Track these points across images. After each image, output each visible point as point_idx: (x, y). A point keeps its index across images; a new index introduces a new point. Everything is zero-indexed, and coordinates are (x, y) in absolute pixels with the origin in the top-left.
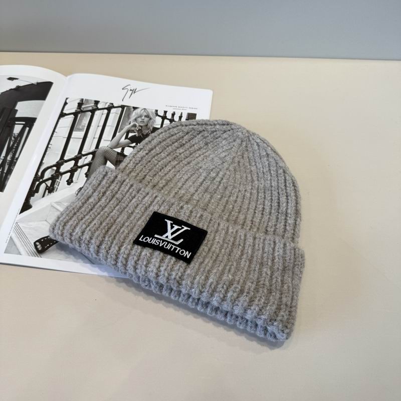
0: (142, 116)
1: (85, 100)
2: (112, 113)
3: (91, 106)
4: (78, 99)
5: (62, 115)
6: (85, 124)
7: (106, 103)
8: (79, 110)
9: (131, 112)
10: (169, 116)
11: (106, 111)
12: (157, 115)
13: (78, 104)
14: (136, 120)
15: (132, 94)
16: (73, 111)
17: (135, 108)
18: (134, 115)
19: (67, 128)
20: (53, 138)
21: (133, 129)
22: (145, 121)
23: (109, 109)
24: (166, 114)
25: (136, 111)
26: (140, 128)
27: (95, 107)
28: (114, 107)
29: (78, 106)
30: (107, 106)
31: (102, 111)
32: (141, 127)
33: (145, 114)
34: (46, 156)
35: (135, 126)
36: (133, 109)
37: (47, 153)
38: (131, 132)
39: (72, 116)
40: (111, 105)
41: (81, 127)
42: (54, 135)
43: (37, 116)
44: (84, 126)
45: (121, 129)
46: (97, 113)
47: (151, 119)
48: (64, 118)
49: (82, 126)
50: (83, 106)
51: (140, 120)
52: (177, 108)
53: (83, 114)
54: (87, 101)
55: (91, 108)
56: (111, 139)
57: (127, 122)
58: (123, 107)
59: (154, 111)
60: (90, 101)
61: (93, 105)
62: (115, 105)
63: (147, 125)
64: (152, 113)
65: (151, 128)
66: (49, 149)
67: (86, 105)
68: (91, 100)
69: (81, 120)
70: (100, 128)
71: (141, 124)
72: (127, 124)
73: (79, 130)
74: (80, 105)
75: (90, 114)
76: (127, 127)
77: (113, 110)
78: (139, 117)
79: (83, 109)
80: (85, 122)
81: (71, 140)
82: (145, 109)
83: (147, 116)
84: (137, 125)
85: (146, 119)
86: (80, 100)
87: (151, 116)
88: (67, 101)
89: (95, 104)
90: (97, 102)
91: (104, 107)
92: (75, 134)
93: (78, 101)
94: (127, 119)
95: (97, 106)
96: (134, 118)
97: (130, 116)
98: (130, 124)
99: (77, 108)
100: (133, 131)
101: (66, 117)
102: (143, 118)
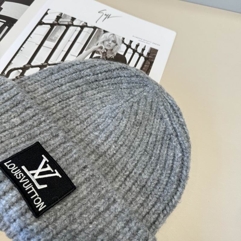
0: (109, 41)
1: (64, 14)
2: (85, 32)
3: (68, 21)
4: (58, 13)
5: (41, 23)
6: (58, 36)
7: (81, 22)
8: (56, 22)
9: (101, 34)
10: (133, 46)
11: (79, 29)
12: (123, 42)
13: (57, 17)
14: (103, 42)
15: (105, 19)
16: (51, 22)
17: (105, 32)
18: (103, 37)
19: (41, 36)
20: (27, 42)
21: (99, 50)
22: (111, 45)
23: (82, 27)
24: (131, 44)
25: (106, 34)
26: (105, 51)
27: (70, 23)
28: (87, 26)
29: (56, 19)
30: (81, 24)
31: (76, 27)
32: (107, 50)
33: (113, 39)
34: (16, 57)
35: (101, 48)
36: (103, 32)
37: (18, 55)
38: (97, 53)
39: (49, 26)
40: (85, 24)
41: (53, 38)
42: (28, 40)
43: (19, 18)
44: (57, 38)
45: (89, 48)
46: (71, 28)
47: (117, 45)
48: (41, 26)
49: (55, 38)
50: (60, 20)
51: (107, 43)
52: (143, 40)
53: (59, 26)
54: (65, 16)
55: (67, 23)
56: (77, 55)
57: (96, 42)
58: (95, 28)
59: (121, 38)
60: (67, 17)
61: (70, 20)
62: (89, 25)
63: (112, 50)
64: (119, 39)
65: (115, 54)
66: (20, 51)
67: (63, 19)
68: (69, 16)
69: (55, 31)
70: (70, 43)
71: (107, 48)
72: (95, 44)
73: (52, 40)
74: (58, 18)
75: (65, 28)
76: (94, 47)
77: (85, 29)
78: (107, 41)
79: (60, 22)
80: (59, 34)
81: (42, 48)
82: (114, 34)
83: (114, 42)
84: (104, 47)
85: (113, 44)
86: (59, 13)
87: (118, 42)
88: (48, 12)
89: (71, 20)
90: (73, 19)
91: (78, 25)
92: (46, 43)
93: (58, 14)
94: (96, 39)
95: (72, 22)
96: (102, 40)
97: (99, 38)
98: (97, 45)
99: (55, 21)
100: (98, 52)
101: (43, 26)
102: (110, 42)
